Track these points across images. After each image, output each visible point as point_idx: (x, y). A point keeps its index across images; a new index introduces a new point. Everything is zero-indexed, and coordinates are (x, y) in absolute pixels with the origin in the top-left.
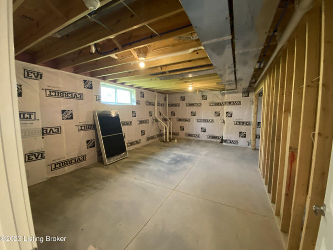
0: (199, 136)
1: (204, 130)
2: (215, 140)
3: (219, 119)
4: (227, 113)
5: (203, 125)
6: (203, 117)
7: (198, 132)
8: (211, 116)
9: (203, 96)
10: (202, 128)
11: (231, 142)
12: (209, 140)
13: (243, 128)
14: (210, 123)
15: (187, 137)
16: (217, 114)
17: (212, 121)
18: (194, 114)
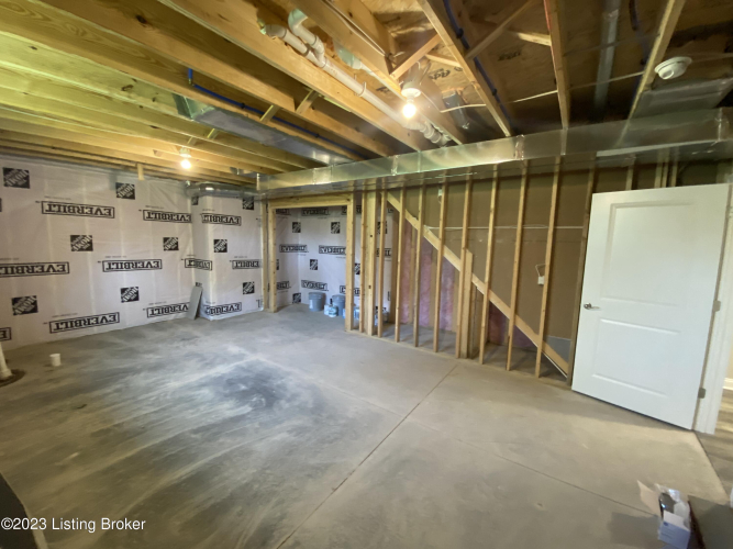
0: (115, 317)
1: (131, 295)
2: (172, 317)
3: (178, 258)
4: (216, 241)
5: (127, 279)
6: (125, 254)
7: (113, 303)
8: (154, 251)
9: (118, 186)
10: (123, 290)
11: (229, 309)
12: (155, 319)
13: (249, 275)
14: (153, 272)
15: (60, 336)
16: (171, 245)
17: (158, 265)
18: (83, 244)
